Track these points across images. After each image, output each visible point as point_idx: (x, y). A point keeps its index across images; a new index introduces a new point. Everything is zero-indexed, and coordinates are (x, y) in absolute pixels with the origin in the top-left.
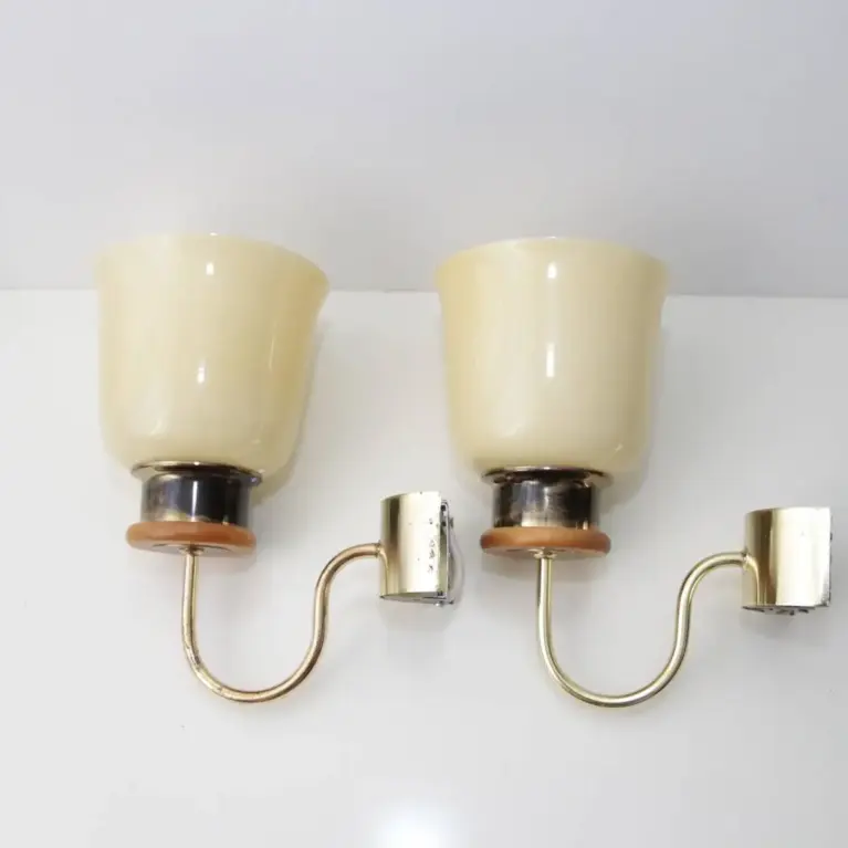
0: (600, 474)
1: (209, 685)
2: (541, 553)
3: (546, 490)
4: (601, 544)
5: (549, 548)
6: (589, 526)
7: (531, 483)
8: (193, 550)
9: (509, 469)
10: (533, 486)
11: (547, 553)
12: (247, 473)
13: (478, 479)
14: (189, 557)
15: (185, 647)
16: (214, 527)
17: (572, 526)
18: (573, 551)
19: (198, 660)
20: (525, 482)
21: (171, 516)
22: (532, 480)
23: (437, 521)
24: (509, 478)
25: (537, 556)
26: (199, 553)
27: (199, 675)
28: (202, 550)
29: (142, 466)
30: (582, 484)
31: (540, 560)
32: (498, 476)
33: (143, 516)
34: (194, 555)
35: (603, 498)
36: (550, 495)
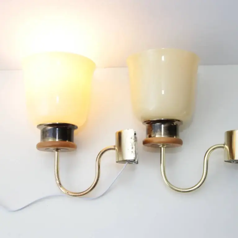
0: (179, 121)
1: (64, 191)
2: (161, 145)
3: (163, 126)
4: (180, 142)
5: (164, 144)
6: (176, 137)
7: (158, 124)
8: (57, 150)
9: (151, 120)
10: (158, 125)
11: (163, 145)
12: (73, 126)
13: (141, 123)
14: (56, 153)
15: (56, 180)
16: (64, 142)
17: (171, 137)
18: (171, 144)
19: (60, 184)
20: (156, 124)
21: (51, 140)
22: (158, 123)
23: (133, 138)
24: (152, 122)
25: (160, 146)
26: (59, 151)
27: (61, 188)
28: (60, 150)
29: (40, 125)
30: (173, 124)
31: (161, 148)
32: (148, 122)
33: (41, 140)
34: (58, 152)
35: (180, 128)
36: (164, 128)
